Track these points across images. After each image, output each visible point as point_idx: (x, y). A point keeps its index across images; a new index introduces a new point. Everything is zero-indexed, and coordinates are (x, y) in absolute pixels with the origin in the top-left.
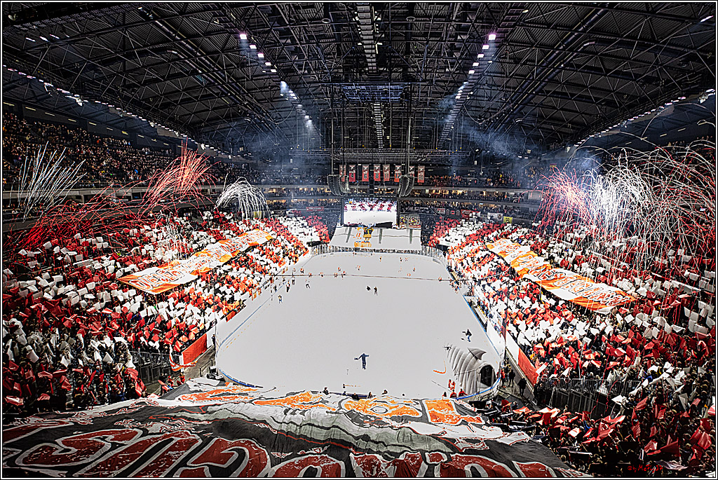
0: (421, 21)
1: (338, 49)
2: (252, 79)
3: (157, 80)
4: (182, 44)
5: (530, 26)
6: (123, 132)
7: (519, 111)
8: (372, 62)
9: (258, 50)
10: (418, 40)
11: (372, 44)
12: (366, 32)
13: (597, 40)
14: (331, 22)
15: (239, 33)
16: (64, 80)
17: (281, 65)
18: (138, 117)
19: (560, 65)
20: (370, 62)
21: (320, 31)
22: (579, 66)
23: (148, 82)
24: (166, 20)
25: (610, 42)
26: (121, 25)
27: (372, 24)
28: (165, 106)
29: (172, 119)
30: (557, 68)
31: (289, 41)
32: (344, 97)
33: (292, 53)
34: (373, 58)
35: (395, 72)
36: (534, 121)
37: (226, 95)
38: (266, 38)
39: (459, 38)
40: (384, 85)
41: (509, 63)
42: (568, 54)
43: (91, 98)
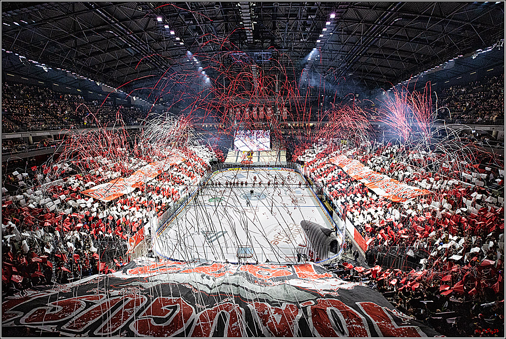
0: (283, 6)
1: (226, 28)
2: (167, 50)
3: (100, 52)
4: (116, 26)
5: (358, 8)
6: (78, 90)
7: (350, 68)
8: (250, 36)
9: (171, 29)
10: (281, 20)
11: (249, 23)
12: (245, 15)
13: (403, 17)
14: (221, 8)
15: (156, 17)
16: (34, 54)
17: (187, 39)
18: (88, 79)
19: (378, 35)
20: (248, 36)
21: (213, 15)
22: (391, 35)
23: (93, 54)
24: (104, 9)
25: (412, 18)
26: (72, 13)
27: (250, 8)
28: (107, 70)
29: (112, 80)
30: (376, 37)
31: (192, 22)
32: (231, 61)
33: (195, 31)
34: (251, 33)
35: (265, 42)
36: (360, 75)
37: (149, 62)
38: (175, 21)
39: (309, 17)
40: (259, 52)
41: (343, 34)
42: (384, 27)
43: (54, 66)
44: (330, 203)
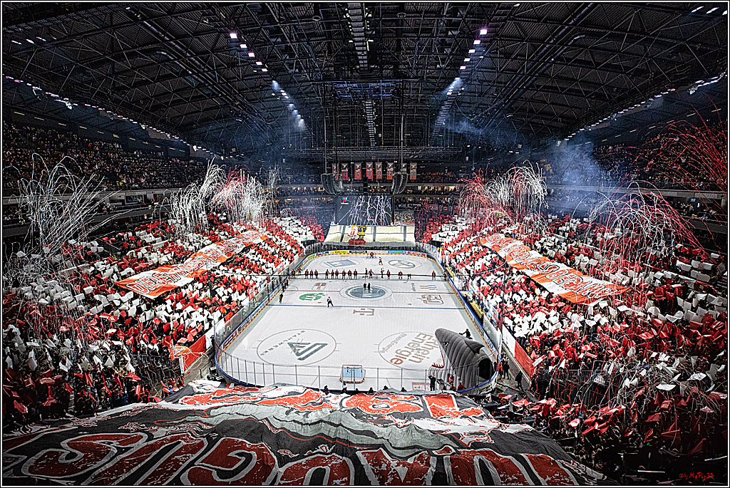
0: (412, 17)
1: (329, 48)
2: (243, 80)
3: (147, 82)
4: (171, 45)
5: (521, 21)
6: (114, 136)
7: (510, 107)
8: (363, 60)
9: (249, 50)
10: (408, 37)
11: (363, 41)
12: (357, 29)
13: (587, 33)
14: (322, 20)
15: (229, 33)
16: (53, 84)
17: (271, 64)
18: (129, 120)
19: (550, 59)
20: (361, 60)
21: (309, 29)
22: (569, 60)
23: (138, 84)
24: (155, 20)
25: (599, 35)
26: (109, 27)
27: (363, 20)
28: (157, 108)
29: (163, 121)
30: (547, 62)
31: (279, 40)
32: (336, 95)
33: (284, 52)
34: (365, 55)
35: (385, 69)
36: (524, 116)
37: (217, 96)
38: (256, 37)
39: (450, 33)
40: (376, 82)
41: (499, 58)
42: (559, 47)
43: (81, 101)
44: (478, 303)
